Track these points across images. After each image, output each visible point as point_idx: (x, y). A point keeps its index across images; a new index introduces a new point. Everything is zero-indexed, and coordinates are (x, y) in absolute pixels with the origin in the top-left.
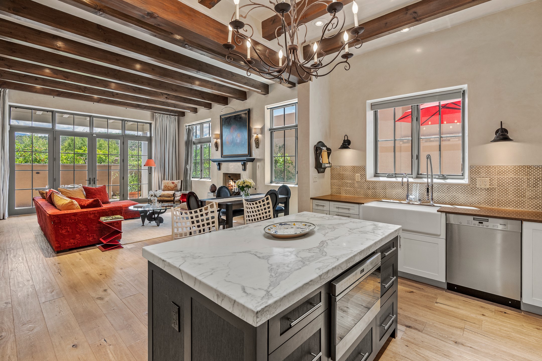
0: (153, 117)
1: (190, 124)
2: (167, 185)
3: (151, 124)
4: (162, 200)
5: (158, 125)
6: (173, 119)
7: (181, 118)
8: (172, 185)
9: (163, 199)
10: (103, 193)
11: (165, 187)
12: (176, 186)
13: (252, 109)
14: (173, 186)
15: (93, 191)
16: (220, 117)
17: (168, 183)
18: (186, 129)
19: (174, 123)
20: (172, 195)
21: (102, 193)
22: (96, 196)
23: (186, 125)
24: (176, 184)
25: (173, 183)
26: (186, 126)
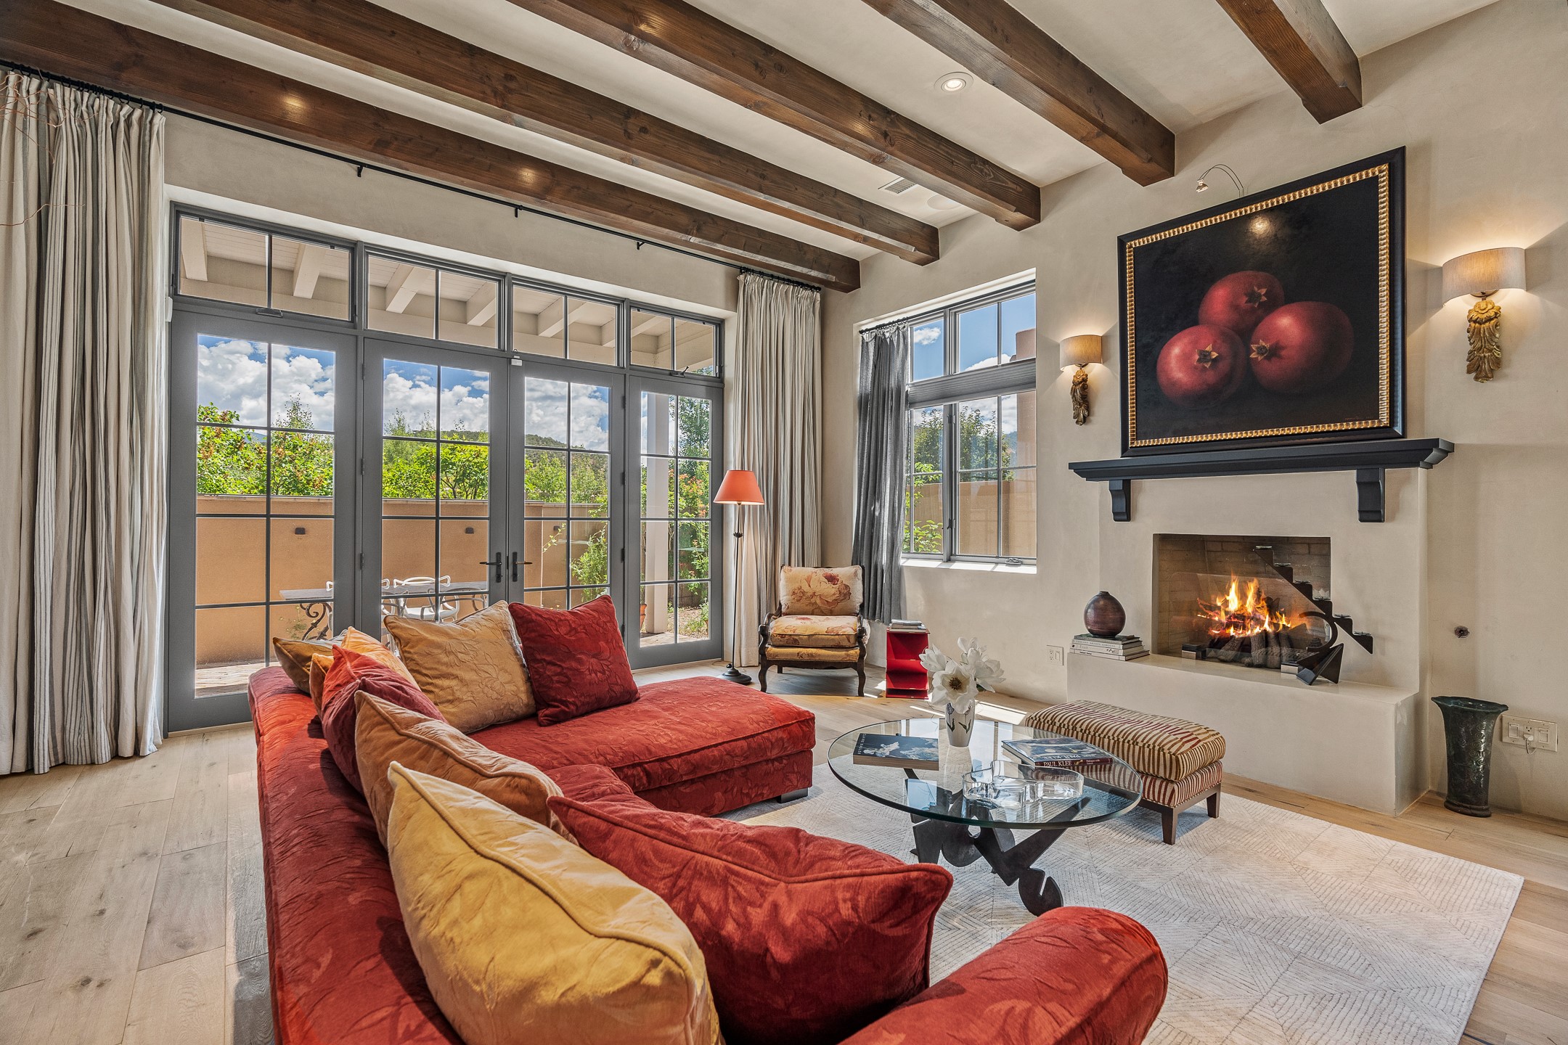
0: (734, 293)
1: (886, 321)
2: (805, 588)
3: (720, 324)
4: (806, 658)
5: (754, 325)
6: (806, 303)
7: (836, 296)
8: (830, 590)
9: (811, 655)
10: (607, 642)
11: (798, 594)
12: (846, 593)
13: (1425, 148)
14: (833, 591)
15: (563, 630)
16: (1122, 242)
17: (808, 580)
18: (865, 345)
19: (810, 320)
20: (852, 640)
21: (602, 644)
22: (580, 661)
23: (864, 328)
24: (847, 587)
25: (832, 579)
26: (861, 332)
